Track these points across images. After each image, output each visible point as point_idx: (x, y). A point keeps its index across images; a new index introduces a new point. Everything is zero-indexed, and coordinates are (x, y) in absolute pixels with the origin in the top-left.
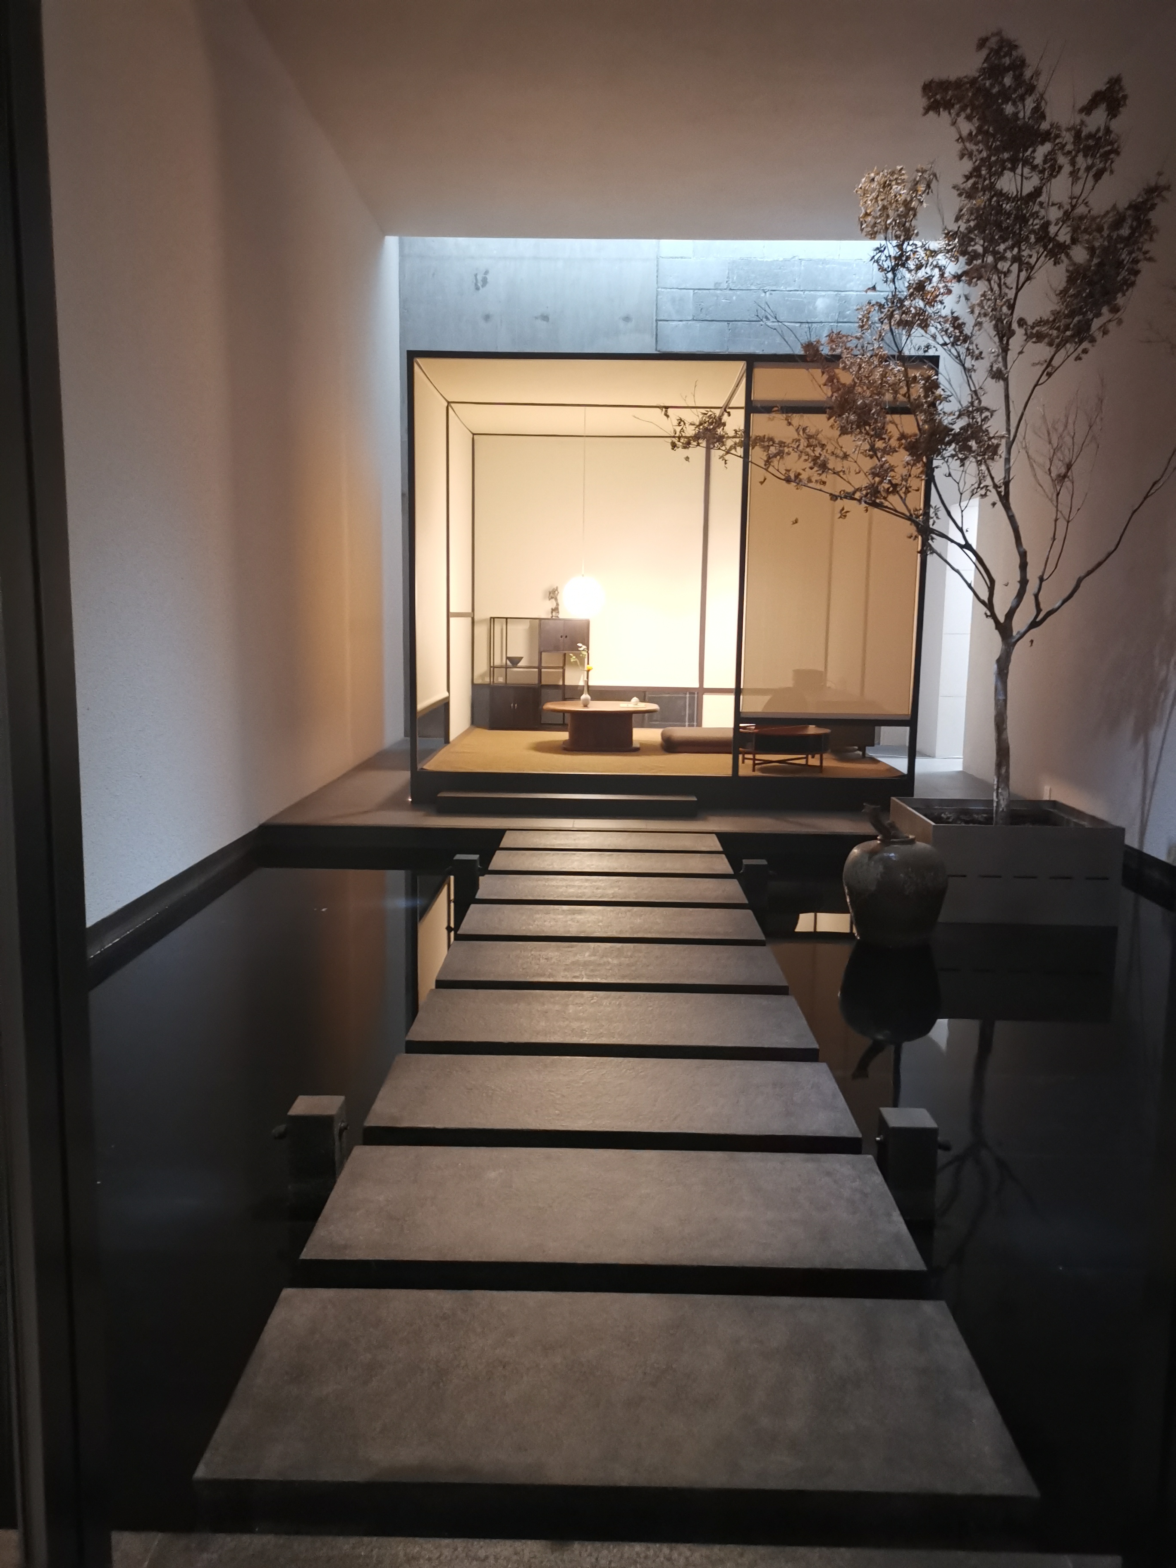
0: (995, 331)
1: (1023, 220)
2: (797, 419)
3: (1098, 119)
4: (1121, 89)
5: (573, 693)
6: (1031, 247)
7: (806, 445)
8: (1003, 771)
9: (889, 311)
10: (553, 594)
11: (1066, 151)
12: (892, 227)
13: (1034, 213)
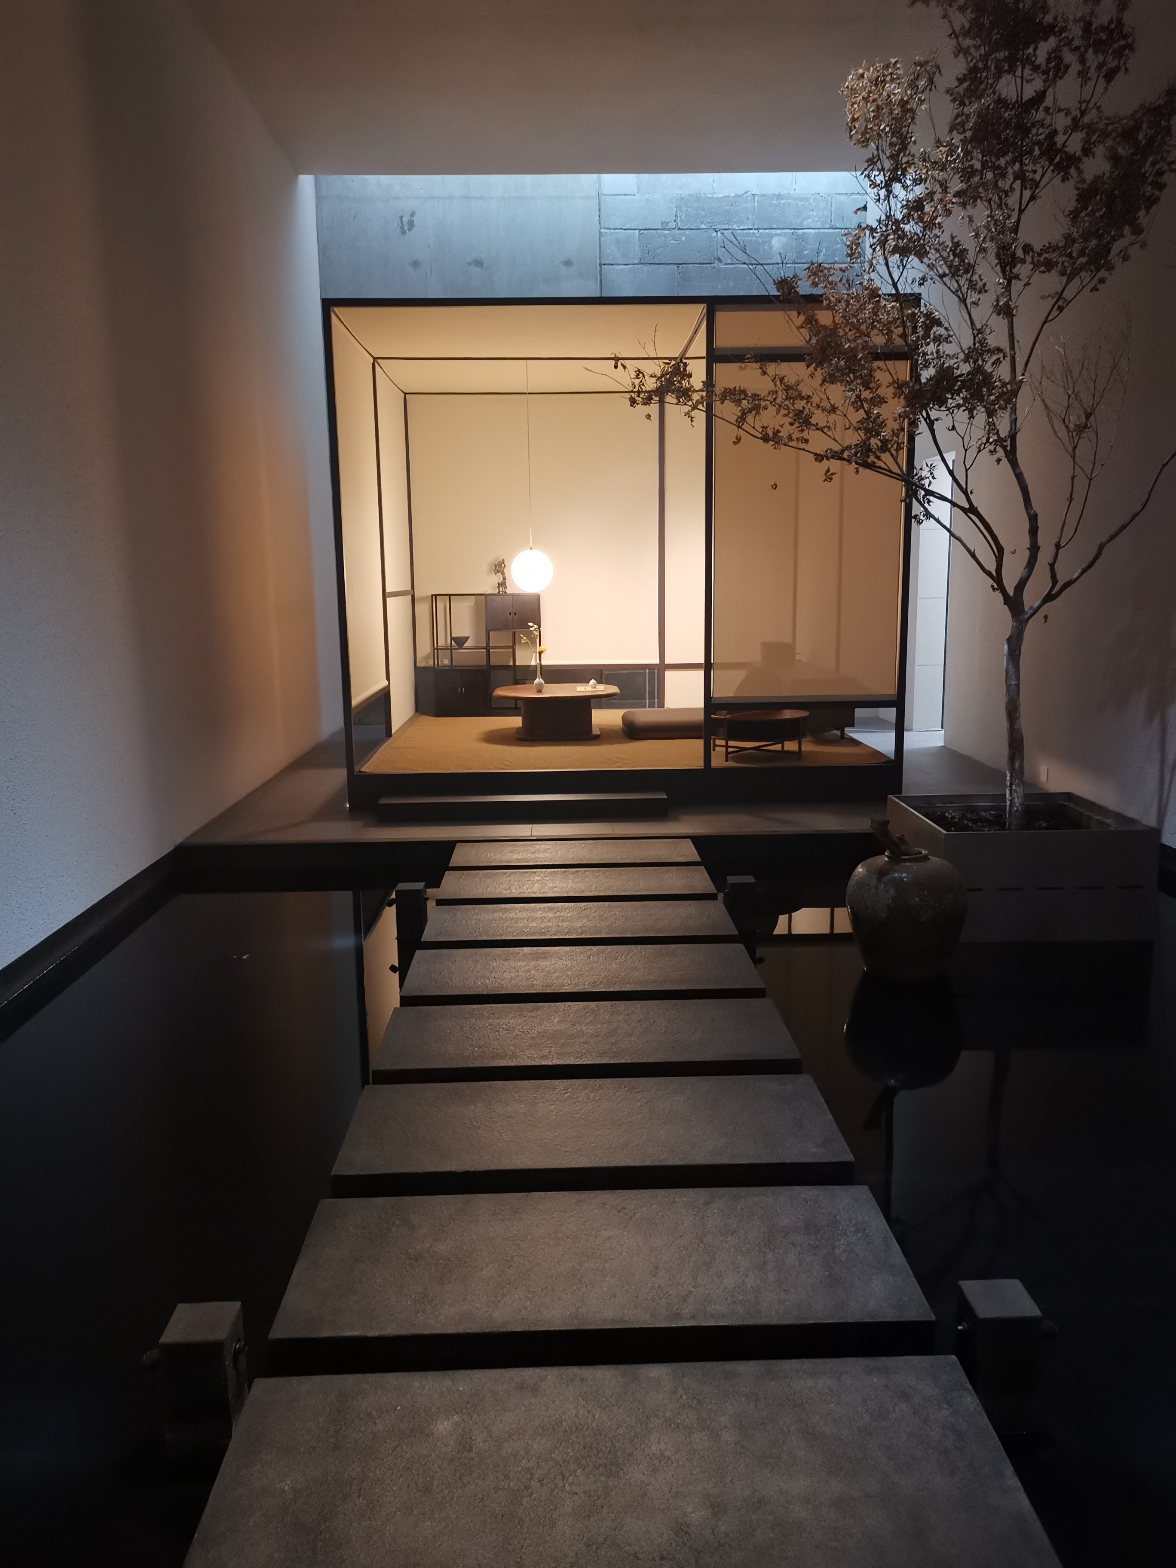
0: (997, 259)
1: (1024, 130)
2: (773, 368)
3: (1107, 9)
5: (524, 675)
6: (1035, 162)
7: (784, 397)
8: (1017, 765)
9: (882, 235)
10: (499, 567)
11: (1073, 47)
12: (886, 133)
13: (1037, 121)
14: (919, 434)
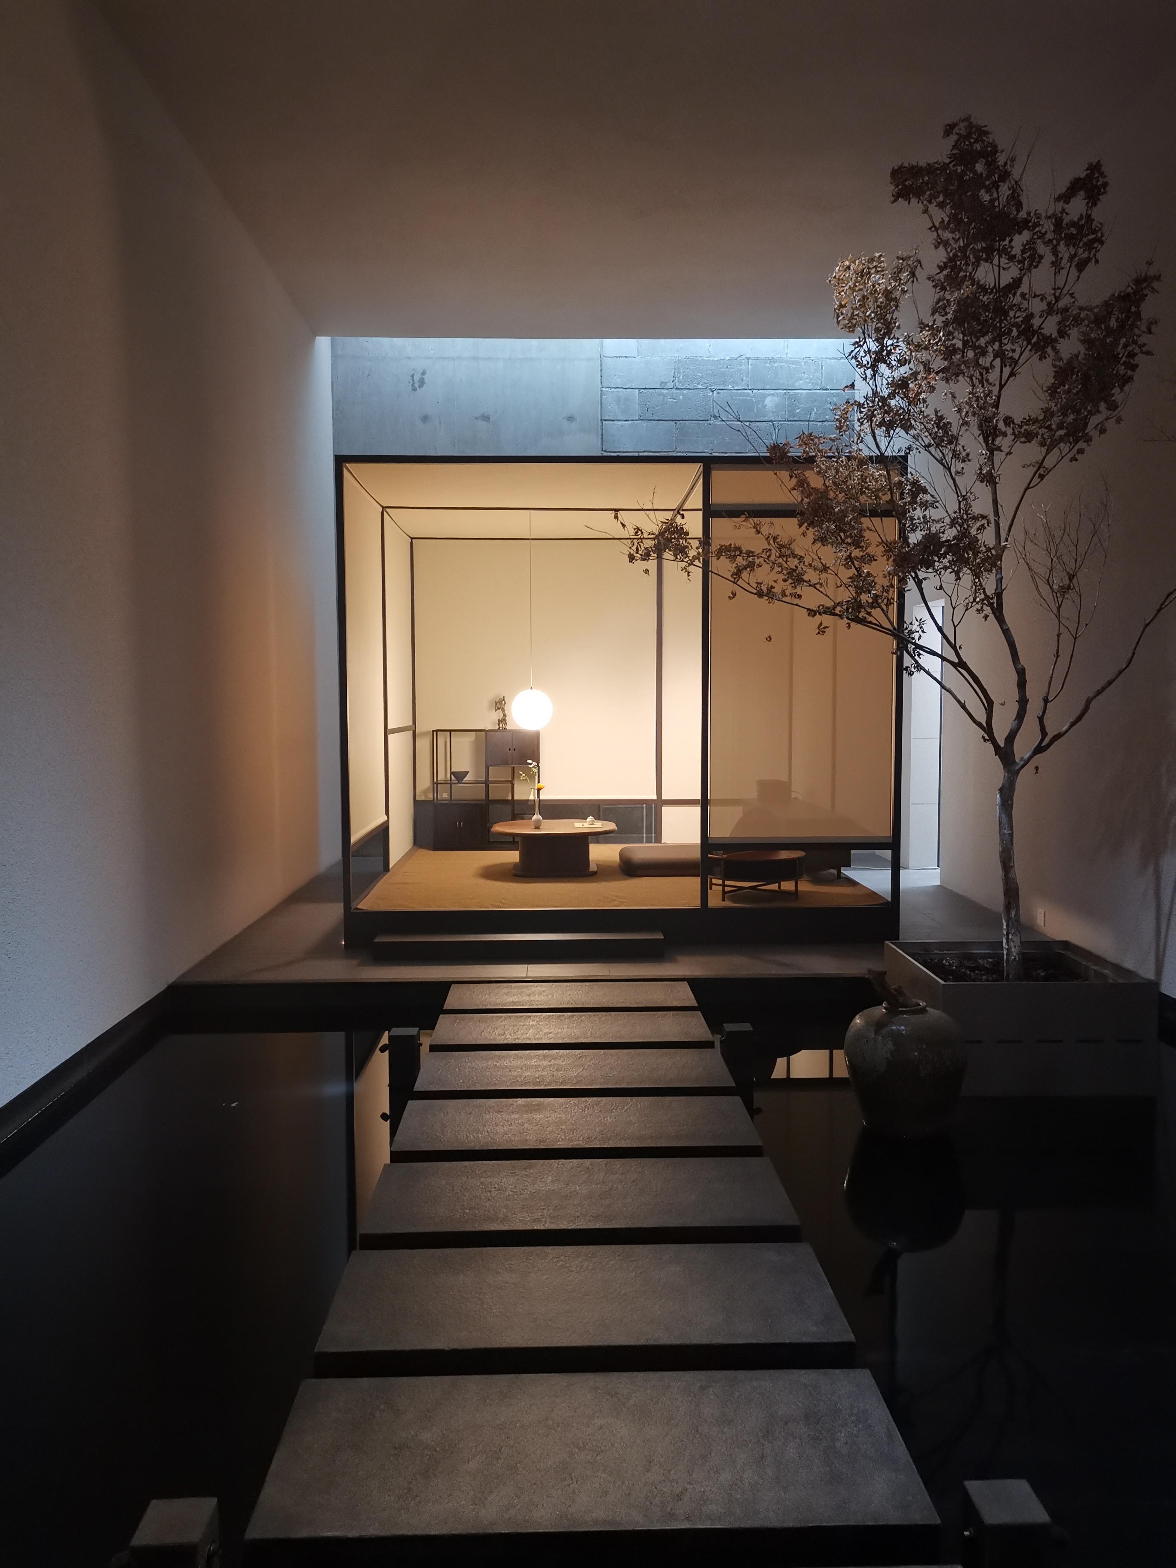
0: (980, 430)
1: (1001, 312)
2: (767, 524)
3: (1077, 207)
4: (1102, 175)
5: (522, 810)
6: (1013, 342)
7: (778, 555)
8: (1013, 914)
9: (869, 410)
10: (500, 704)
11: (1046, 240)
12: (872, 319)
13: (1015, 305)
14: (908, 590)
